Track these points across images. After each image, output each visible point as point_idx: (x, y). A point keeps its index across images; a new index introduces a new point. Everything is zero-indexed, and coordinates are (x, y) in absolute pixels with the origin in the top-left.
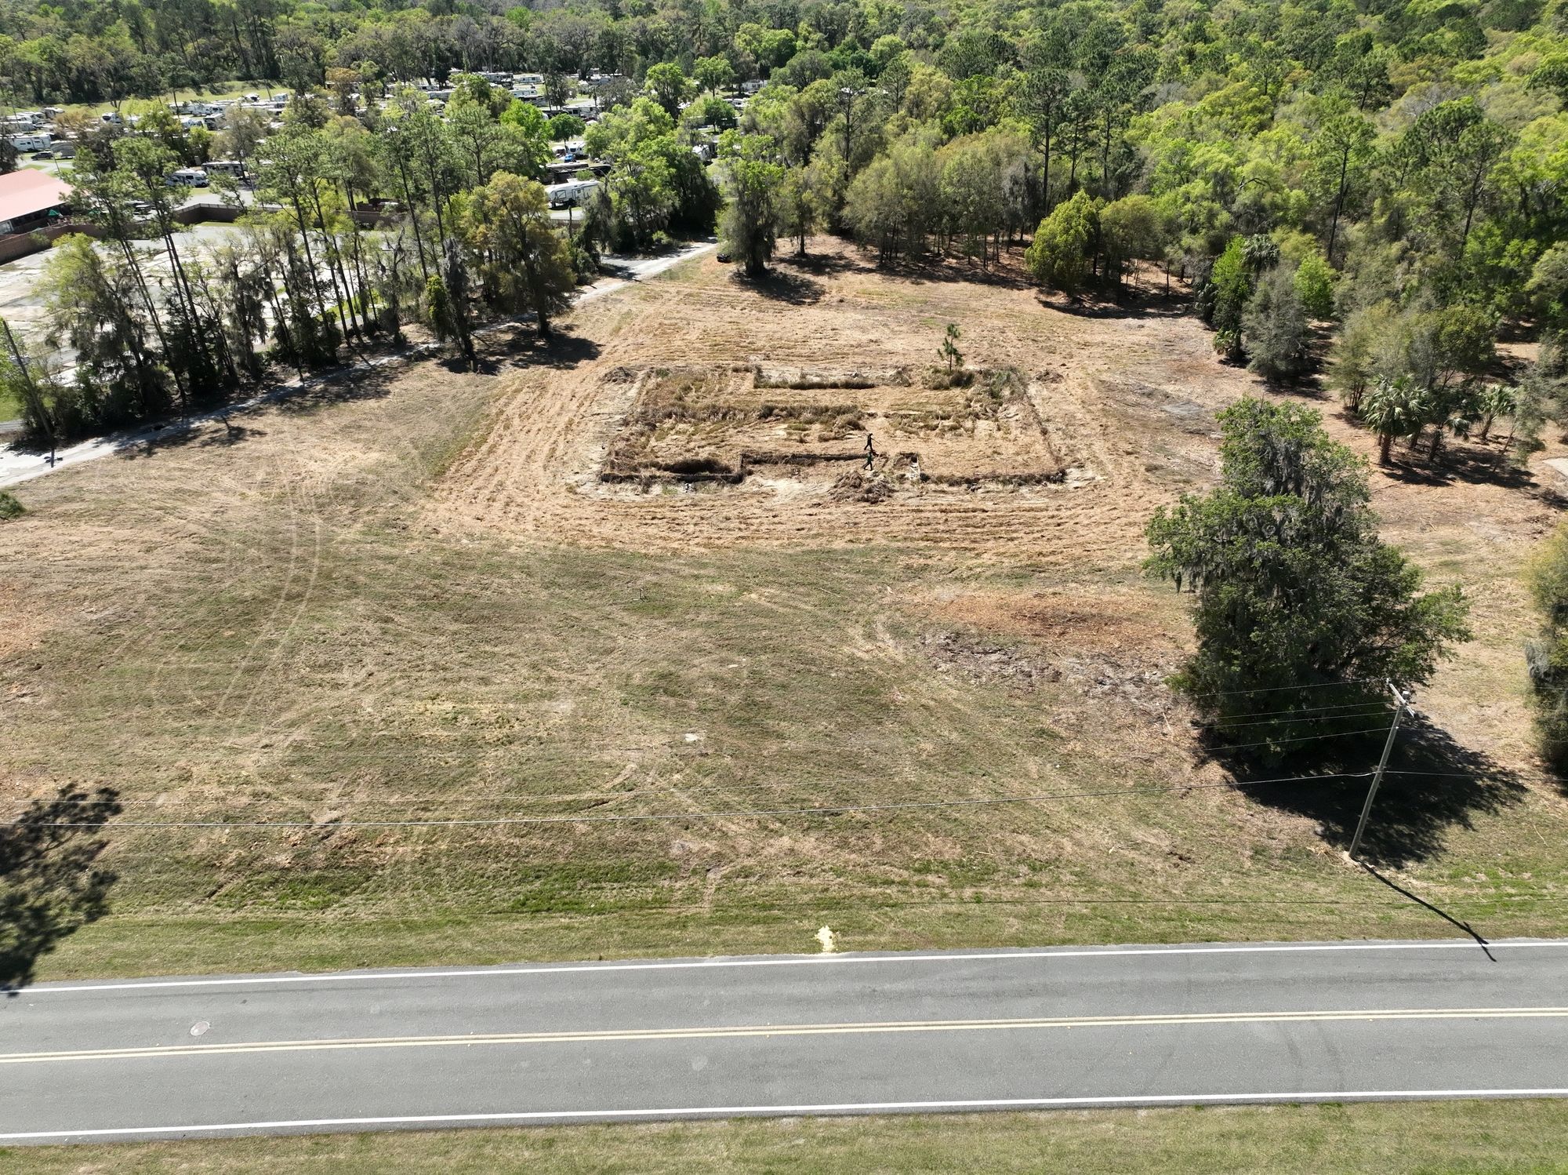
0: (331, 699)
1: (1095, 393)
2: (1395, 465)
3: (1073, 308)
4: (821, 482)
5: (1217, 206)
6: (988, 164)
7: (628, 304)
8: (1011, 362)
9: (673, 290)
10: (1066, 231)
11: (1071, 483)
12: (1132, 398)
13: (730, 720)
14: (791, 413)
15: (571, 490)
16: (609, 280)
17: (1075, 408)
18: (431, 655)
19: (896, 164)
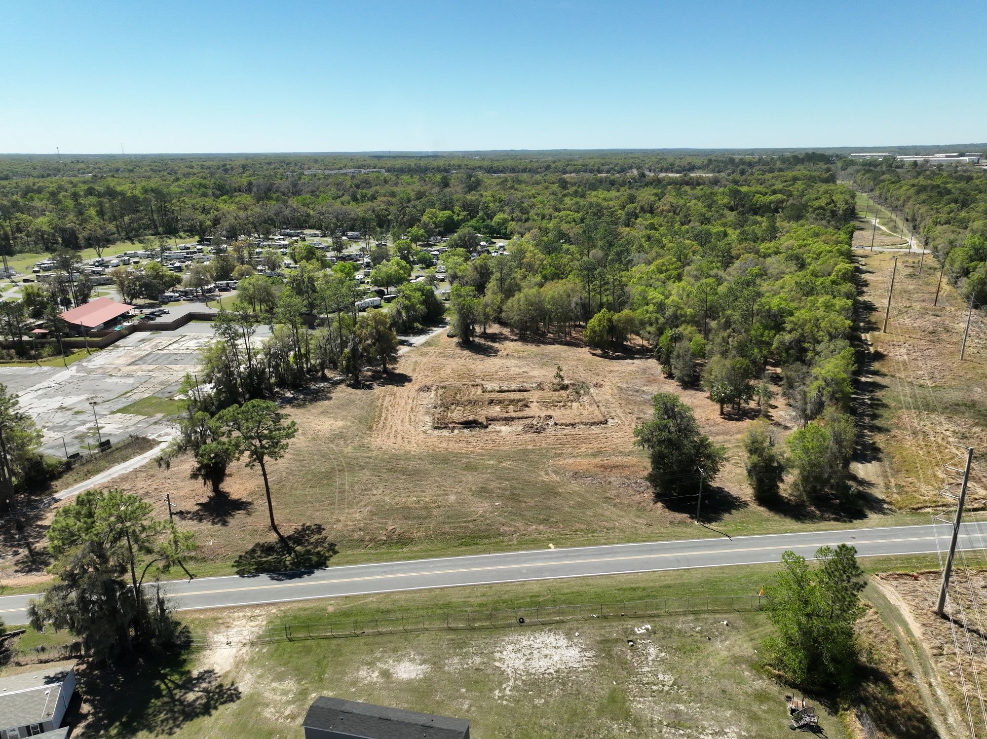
0: (374, 498)
1: (616, 391)
2: (725, 415)
3: (605, 356)
4: (518, 427)
5: (658, 315)
6: (565, 296)
8: (582, 380)
9: (432, 351)
10: (599, 325)
11: (610, 424)
12: (630, 393)
13: (508, 499)
14: (500, 402)
15: (424, 432)
16: (403, 346)
17: (609, 397)
18: (401, 485)
19: (526, 296)
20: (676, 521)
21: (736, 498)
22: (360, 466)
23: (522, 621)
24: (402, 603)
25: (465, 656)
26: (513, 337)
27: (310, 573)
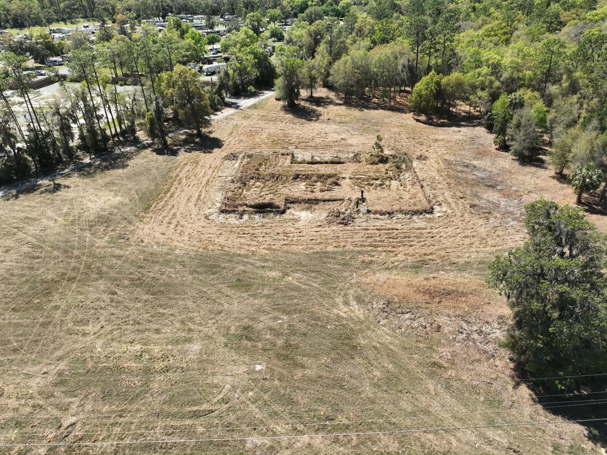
2: (584, 204)
3: (429, 122)
6: (392, 59)
7: (237, 120)
9: (256, 114)
14: (307, 177)
15: (207, 217)
16: (228, 109)
17: (434, 174)
18: (133, 314)
19: (352, 58)
22: (100, 272)
26: (338, 101)
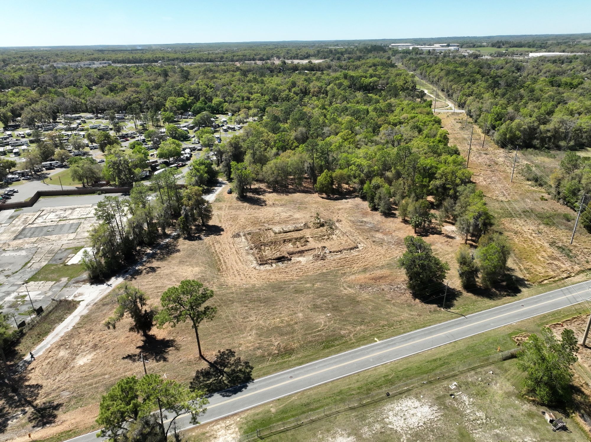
1: (351, 224)
3: (328, 198)
4: (309, 257)
5: (360, 172)
6: (300, 163)
8: (328, 218)
9: (223, 205)
10: (325, 180)
11: (360, 248)
12: (359, 224)
15: (255, 269)
18: (264, 311)
19: (274, 165)
20: (432, 310)
21: (454, 289)
22: (230, 301)
23: (388, 395)
24: (314, 397)
25: (370, 425)
26: (269, 190)
27: (246, 387)
